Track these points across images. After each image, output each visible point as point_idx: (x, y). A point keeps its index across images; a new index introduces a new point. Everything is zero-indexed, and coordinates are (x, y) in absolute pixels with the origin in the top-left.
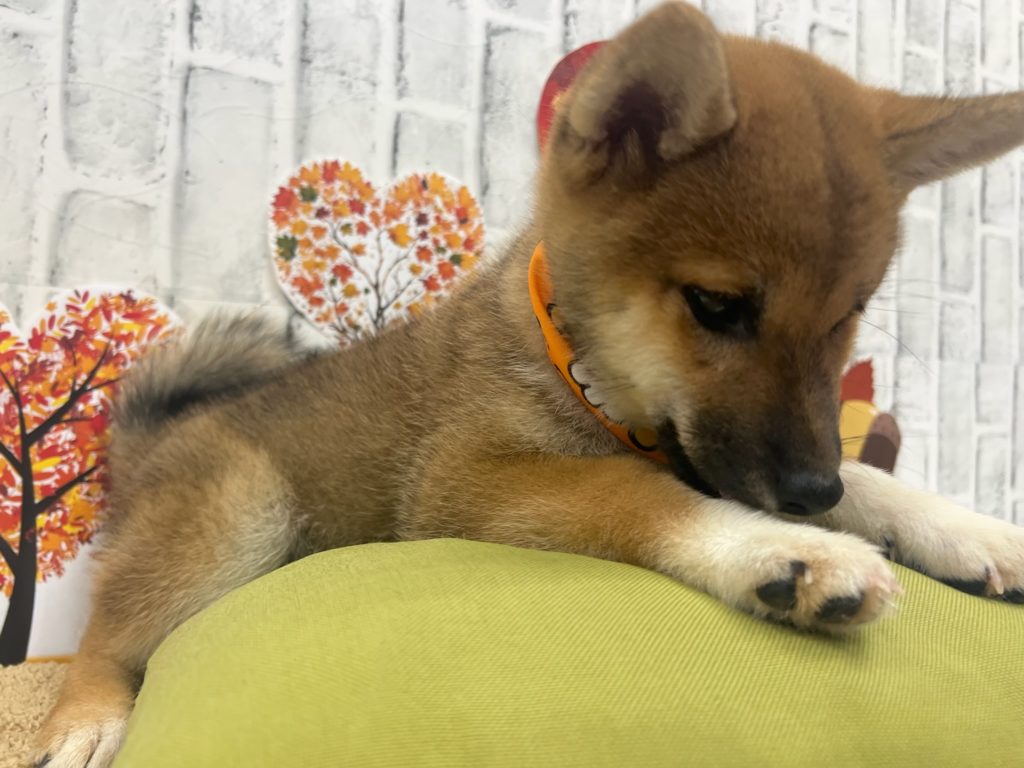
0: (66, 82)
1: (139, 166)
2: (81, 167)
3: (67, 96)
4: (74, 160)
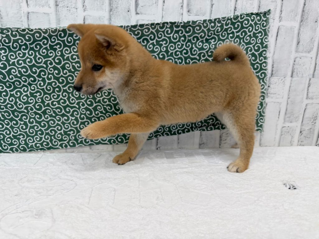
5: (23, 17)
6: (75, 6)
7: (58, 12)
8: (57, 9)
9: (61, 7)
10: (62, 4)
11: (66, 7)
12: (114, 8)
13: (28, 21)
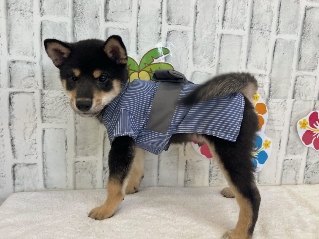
0: (193, 43)
1: (209, 63)
2: (196, 65)
3: (194, 47)
4: (195, 63)
5: (216, 39)
6: (269, 29)
7: (251, 34)
8: (251, 32)
9: (255, 30)
10: (256, 27)
11: (259, 30)
12: (306, 32)
13: (220, 44)
